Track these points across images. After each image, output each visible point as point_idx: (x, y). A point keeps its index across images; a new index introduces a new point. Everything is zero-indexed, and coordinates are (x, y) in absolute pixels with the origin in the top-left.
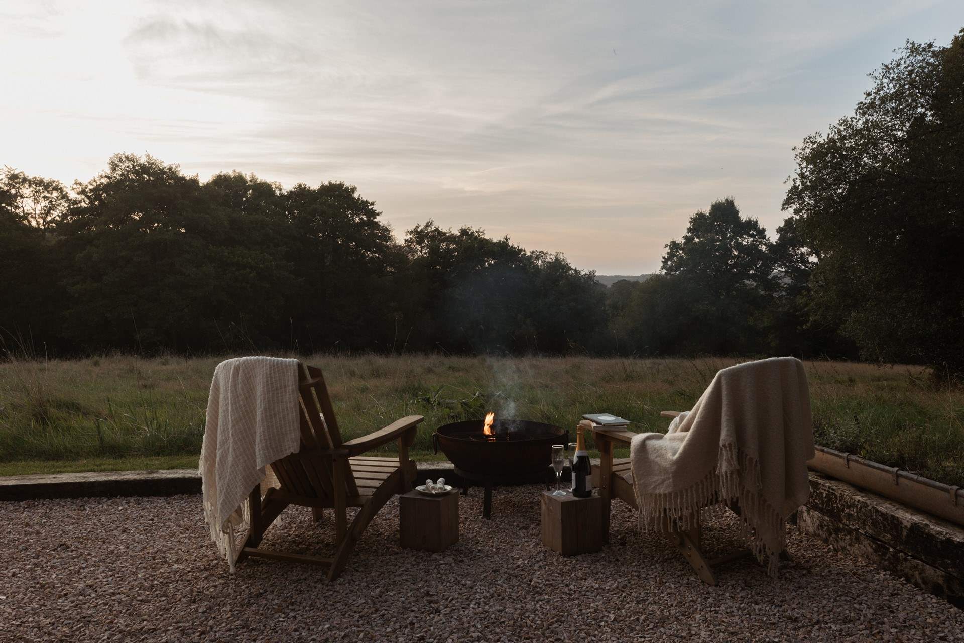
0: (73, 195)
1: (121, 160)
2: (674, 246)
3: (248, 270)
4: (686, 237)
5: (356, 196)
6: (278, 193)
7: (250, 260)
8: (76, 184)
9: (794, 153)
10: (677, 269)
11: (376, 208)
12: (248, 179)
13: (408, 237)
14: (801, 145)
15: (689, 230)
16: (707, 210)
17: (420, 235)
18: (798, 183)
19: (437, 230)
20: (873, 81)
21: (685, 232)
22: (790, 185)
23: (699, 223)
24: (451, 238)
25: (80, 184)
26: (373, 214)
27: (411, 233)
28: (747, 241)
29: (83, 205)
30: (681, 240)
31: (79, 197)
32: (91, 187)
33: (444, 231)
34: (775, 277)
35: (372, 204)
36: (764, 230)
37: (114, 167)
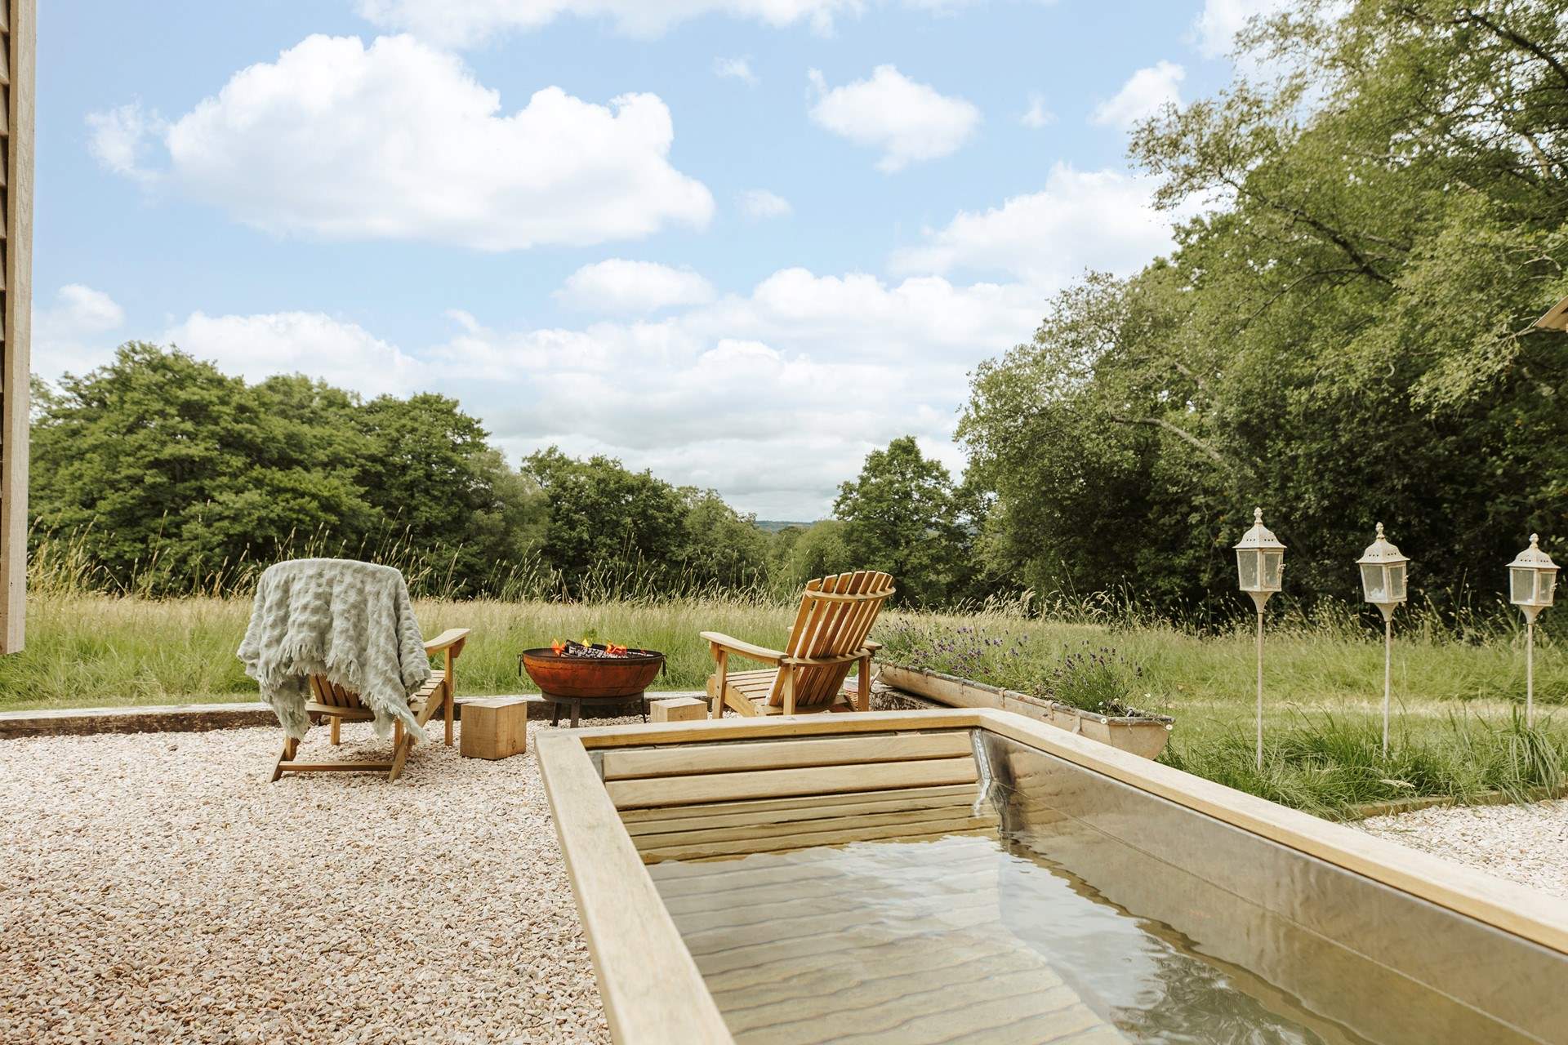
0: (58, 392)
1: (134, 351)
2: (848, 488)
3: (307, 498)
4: (862, 478)
5: (457, 411)
6: (355, 404)
7: (310, 486)
8: (66, 377)
9: (969, 378)
10: (851, 513)
11: (484, 426)
12: (315, 382)
13: (526, 464)
14: (975, 371)
15: (865, 469)
16: (885, 449)
17: (541, 465)
18: (972, 411)
19: (562, 457)
20: (1050, 306)
21: (860, 471)
22: (963, 413)
23: (876, 465)
24: (578, 469)
25: (72, 378)
26: (480, 433)
27: (530, 460)
28: (929, 483)
29: (73, 405)
30: (856, 482)
31: (68, 395)
32: (87, 383)
33: (571, 458)
34: (959, 526)
35: (478, 422)
36: (948, 472)
37: (124, 356)
